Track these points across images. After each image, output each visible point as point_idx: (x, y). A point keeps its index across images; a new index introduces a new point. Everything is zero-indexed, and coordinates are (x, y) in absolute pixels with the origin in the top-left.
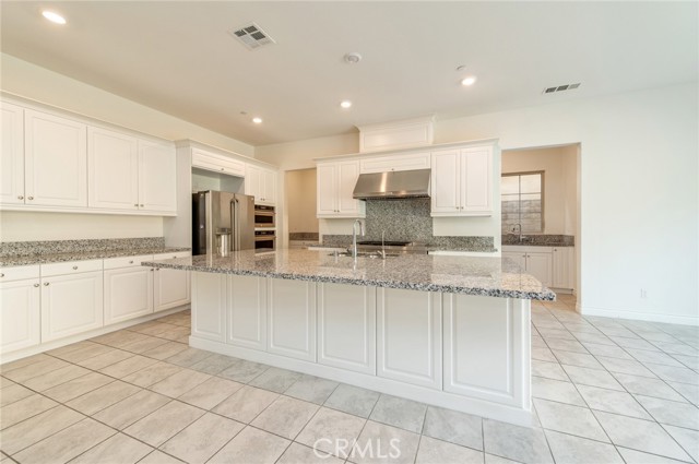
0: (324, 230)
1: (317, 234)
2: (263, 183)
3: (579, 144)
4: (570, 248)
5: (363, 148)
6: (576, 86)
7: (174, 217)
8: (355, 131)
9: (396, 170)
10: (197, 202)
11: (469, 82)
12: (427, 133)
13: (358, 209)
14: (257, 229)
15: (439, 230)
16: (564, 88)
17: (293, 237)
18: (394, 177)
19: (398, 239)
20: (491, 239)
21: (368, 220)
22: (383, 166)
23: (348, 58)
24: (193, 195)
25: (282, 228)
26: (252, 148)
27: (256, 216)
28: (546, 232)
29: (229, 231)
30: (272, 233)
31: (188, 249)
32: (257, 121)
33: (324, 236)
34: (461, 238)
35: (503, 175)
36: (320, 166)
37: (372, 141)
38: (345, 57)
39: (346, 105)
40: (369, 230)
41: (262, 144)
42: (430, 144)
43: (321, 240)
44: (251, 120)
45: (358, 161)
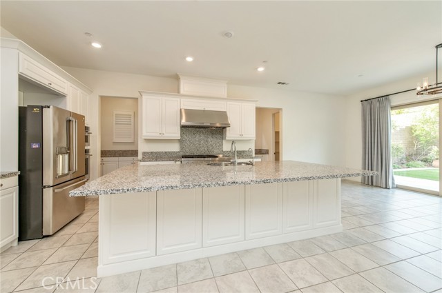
3: (281, 109)
5: (182, 91)
8: (177, 78)
9: (206, 109)
11: (261, 69)
12: (224, 90)
13: (179, 133)
16: (283, 84)
19: (202, 153)
21: (181, 141)
30: (87, 151)
31: (14, 175)
32: (96, 45)
33: (144, 153)
39: (189, 59)
40: (182, 148)
42: (226, 96)
43: (140, 156)
44: (90, 43)
45: (179, 99)
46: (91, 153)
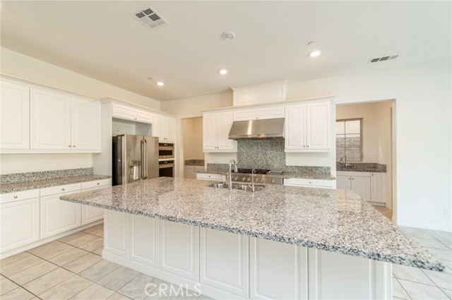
0: (208, 160)
1: (204, 161)
2: (165, 128)
3: (394, 100)
4: (384, 173)
5: (235, 103)
6: (394, 57)
7: (99, 154)
8: (230, 91)
9: (259, 119)
10: (115, 143)
11: (315, 54)
12: (282, 92)
13: (232, 146)
14: (160, 160)
15: (290, 162)
16: (386, 58)
17: (187, 163)
18: (257, 123)
20: (329, 168)
21: (239, 154)
22: (250, 116)
23: (226, 36)
24: (113, 137)
25: (179, 158)
26: (159, 103)
27: (160, 151)
28: (364, 161)
29: (139, 164)
30: (172, 162)
31: (109, 177)
32: (160, 84)
33: (208, 165)
34: (306, 168)
35: (337, 121)
36: (205, 116)
37: (241, 98)
38: (223, 35)
39: (223, 72)
40: (240, 160)
41: (165, 101)
42: (284, 99)
43: (206, 167)
44: (156, 83)
45: (232, 112)
46: (175, 163)
